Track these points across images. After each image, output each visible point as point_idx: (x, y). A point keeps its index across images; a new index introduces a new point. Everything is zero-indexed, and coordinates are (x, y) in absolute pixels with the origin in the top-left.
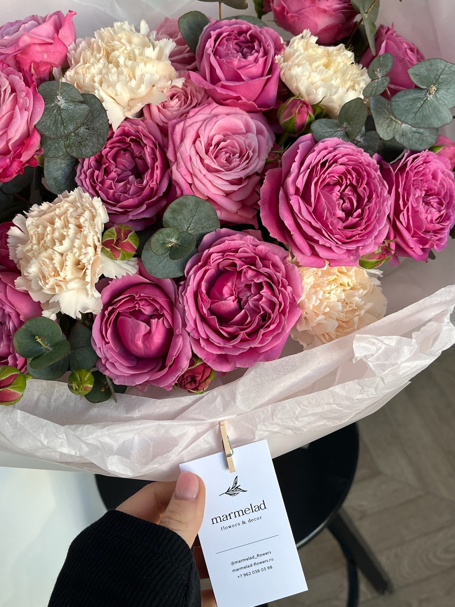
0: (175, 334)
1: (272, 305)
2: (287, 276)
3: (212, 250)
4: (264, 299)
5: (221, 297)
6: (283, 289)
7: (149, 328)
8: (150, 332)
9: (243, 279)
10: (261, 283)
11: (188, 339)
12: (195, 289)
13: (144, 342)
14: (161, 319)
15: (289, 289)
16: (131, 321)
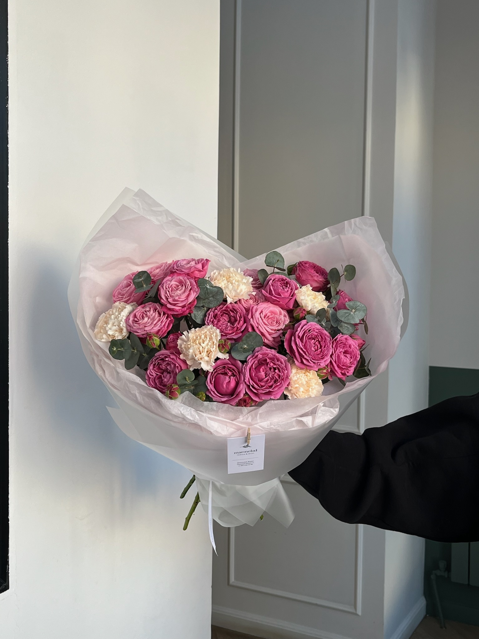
0: (239, 383)
1: (279, 376)
2: (286, 367)
3: (258, 353)
4: (276, 374)
5: (260, 372)
6: (284, 371)
7: (229, 380)
8: (230, 381)
9: (269, 366)
10: (276, 368)
11: (245, 386)
12: (250, 367)
13: (226, 385)
14: (234, 377)
15: (286, 371)
16: (222, 376)
